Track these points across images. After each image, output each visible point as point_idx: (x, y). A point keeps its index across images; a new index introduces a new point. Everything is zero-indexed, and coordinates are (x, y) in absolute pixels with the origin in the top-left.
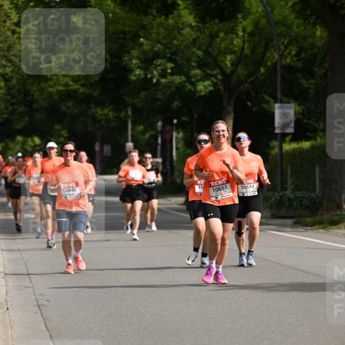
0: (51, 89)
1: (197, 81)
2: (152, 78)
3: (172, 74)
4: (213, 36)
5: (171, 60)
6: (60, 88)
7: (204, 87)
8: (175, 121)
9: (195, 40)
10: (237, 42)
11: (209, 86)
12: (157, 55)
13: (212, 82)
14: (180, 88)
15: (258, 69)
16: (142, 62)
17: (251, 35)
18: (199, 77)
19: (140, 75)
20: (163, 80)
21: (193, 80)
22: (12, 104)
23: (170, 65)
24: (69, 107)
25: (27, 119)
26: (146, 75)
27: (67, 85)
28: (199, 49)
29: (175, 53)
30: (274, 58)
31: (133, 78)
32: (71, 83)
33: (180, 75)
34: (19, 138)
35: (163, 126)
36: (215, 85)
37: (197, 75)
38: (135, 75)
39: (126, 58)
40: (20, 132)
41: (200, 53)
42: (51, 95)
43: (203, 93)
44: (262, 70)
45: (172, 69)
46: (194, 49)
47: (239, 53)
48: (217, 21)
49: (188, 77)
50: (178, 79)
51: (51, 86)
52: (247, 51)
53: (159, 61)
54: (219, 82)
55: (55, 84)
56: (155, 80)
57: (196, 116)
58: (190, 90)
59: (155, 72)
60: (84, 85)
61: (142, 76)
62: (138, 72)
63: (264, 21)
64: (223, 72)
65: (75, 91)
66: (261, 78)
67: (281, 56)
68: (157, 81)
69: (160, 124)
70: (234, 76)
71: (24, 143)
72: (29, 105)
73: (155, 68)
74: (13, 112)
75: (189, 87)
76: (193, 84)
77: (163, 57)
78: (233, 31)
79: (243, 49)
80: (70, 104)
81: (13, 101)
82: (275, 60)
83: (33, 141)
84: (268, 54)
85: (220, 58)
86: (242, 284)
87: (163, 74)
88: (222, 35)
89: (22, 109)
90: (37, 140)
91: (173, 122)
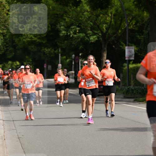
0: (24, 40)
1: (90, 36)
2: (70, 35)
3: (79, 33)
4: (98, 16)
5: (78, 26)
6: (28, 39)
7: (93, 38)
8: (80, 54)
9: (89, 17)
10: (109, 19)
11: (96, 38)
12: (72, 24)
13: (97, 36)
14: (82, 39)
15: (118, 31)
16: (65, 28)
17: (115, 15)
18: (91, 34)
19: (64, 33)
20: (75, 36)
21: (89, 35)
22: (7, 47)
23: (78, 29)
24: (32, 48)
25: (14, 54)
26: (67, 34)
27: (31, 38)
28: (91, 22)
29: (80, 24)
30: (125, 26)
31: (61, 35)
32: (33, 37)
33: (83, 33)
34: (10, 62)
35: (75, 57)
36: (98, 38)
37: (90, 33)
38: (62, 33)
39: (58, 26)
40: (10, 60)
41: (91, 23)
42: (24, 42)
43: (93, 41)
44: (120, 31)
45: (79, 30)
46: (89, 22)
47: (109, 24)
48: (99, 9)
49: (86, 34)
50: (82, 35)
51: (24, 39)
52: (113, 23)
53: (73, 27)
54: (100, 37)
55: (26, 38)
56: (71, 36)
58: (87, 40)
59: (71, 32)
60: (39, 38)
61: (66, 34)
62: (63, 32)
64: (102, 32)
65: (35, 41)
66: (119, 35)
67: (129, 25)
68: (72, 36)
69: (74, 56)
70: (107, 34)
71: (12, 64)
72: (14, 47)
73: (72, 30)
74: (7, 50)
75: (87, 38)
76: (88, 37)
77: (75, 25)
78: (106, 13)
79: (111, 22)
80: (33, 47)
81: (7, 45)
82: (125, 27)
83: (16, 63)
84: (123, 24)
85: (101, 26)
86: (111, 128)
87: (75, 33)
88: (101, 15)
89: (11, 49)
90: (18, 63)
91: (79, 55)
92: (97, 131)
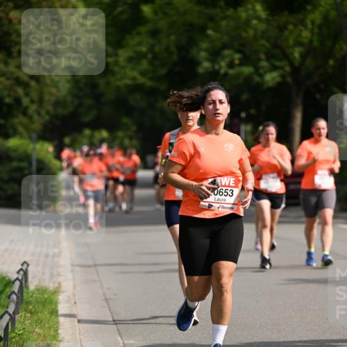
1: (265, 72)
2: (219, 70)
3: (240, 65)
4: (282, 28)
5: (239, 51)
7: (271, 78)
8: (243, 115)
10: (306, 34)
11: (277, 77)
13: (280, 73)
14: (248, 79)
15: (327, 61)
17: (320, 27)
19: (208, 68)
20: (231, 72)
21: (261, 71)
22: (80, 98)
23: (237, 56)
24: (137, 100)
26: (214, 67)
27: (134, 79)
28: (267, 41)
30: (342, 49)
31: (201, 71)
34: (87, 132)
36: (283, 77)
37: (263, 67)
38: (203, 68)
40: (88, 125)
43: (271, 84)
44: (331, 62)
46: (262, 42)
47: (307, 45)
48: (286, 13)
49: (257, 69)
50: (247, 70)
51: (118, 80)
52: (316, 43)
53: (227, 52)
54: (287, 74)
55: (123, 78)
56: (222, 71)
57: (264, 108)
58: (258, 83)
60: (151, 79)
62: (206, 64)
63: (333, 14)
64: (291, 64)
66: (330, 71)
68: (226, 74)
70: (303, 68)
71: (91, 137)
72: (97, 98)
73: (223, 60)
75: (257, 79)
76: (261, 76)
79: (311, 41)
80: (138, 97)
81: (81, 94)
82: (342, 53)
83: (100, 135)
84: (337, 46)
85: (289, 50)
86: (310, 278)
88: (290, 27)
90: (105, 134)
91: (239, 115)
92: (280, 284)
